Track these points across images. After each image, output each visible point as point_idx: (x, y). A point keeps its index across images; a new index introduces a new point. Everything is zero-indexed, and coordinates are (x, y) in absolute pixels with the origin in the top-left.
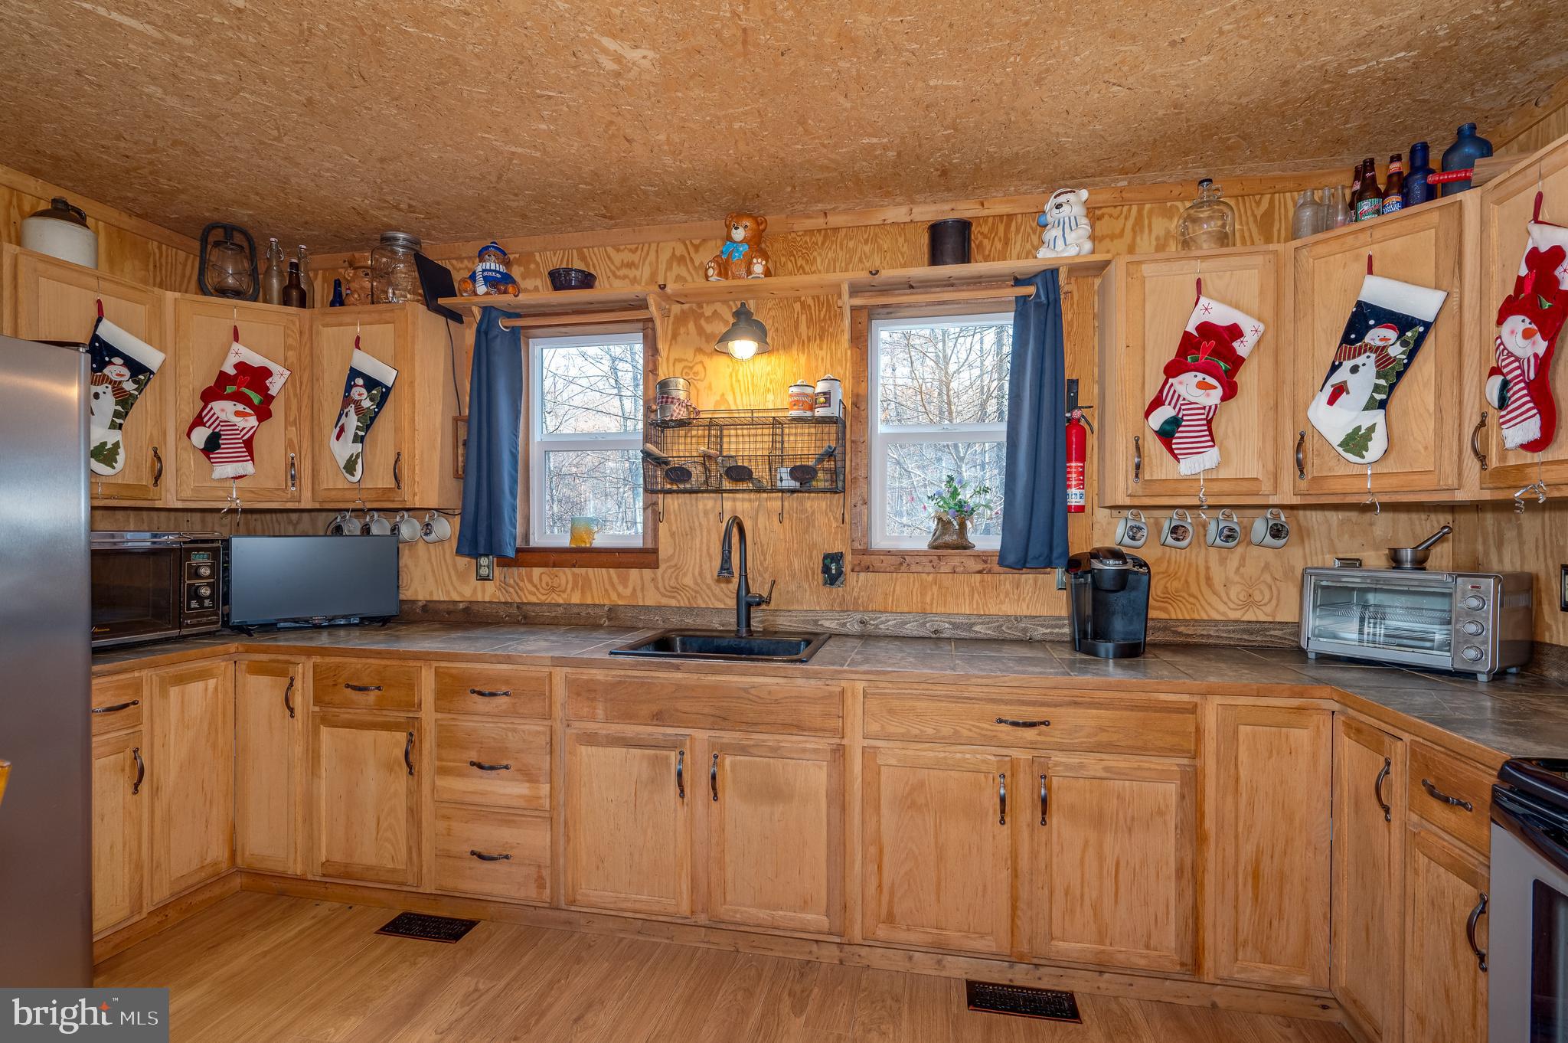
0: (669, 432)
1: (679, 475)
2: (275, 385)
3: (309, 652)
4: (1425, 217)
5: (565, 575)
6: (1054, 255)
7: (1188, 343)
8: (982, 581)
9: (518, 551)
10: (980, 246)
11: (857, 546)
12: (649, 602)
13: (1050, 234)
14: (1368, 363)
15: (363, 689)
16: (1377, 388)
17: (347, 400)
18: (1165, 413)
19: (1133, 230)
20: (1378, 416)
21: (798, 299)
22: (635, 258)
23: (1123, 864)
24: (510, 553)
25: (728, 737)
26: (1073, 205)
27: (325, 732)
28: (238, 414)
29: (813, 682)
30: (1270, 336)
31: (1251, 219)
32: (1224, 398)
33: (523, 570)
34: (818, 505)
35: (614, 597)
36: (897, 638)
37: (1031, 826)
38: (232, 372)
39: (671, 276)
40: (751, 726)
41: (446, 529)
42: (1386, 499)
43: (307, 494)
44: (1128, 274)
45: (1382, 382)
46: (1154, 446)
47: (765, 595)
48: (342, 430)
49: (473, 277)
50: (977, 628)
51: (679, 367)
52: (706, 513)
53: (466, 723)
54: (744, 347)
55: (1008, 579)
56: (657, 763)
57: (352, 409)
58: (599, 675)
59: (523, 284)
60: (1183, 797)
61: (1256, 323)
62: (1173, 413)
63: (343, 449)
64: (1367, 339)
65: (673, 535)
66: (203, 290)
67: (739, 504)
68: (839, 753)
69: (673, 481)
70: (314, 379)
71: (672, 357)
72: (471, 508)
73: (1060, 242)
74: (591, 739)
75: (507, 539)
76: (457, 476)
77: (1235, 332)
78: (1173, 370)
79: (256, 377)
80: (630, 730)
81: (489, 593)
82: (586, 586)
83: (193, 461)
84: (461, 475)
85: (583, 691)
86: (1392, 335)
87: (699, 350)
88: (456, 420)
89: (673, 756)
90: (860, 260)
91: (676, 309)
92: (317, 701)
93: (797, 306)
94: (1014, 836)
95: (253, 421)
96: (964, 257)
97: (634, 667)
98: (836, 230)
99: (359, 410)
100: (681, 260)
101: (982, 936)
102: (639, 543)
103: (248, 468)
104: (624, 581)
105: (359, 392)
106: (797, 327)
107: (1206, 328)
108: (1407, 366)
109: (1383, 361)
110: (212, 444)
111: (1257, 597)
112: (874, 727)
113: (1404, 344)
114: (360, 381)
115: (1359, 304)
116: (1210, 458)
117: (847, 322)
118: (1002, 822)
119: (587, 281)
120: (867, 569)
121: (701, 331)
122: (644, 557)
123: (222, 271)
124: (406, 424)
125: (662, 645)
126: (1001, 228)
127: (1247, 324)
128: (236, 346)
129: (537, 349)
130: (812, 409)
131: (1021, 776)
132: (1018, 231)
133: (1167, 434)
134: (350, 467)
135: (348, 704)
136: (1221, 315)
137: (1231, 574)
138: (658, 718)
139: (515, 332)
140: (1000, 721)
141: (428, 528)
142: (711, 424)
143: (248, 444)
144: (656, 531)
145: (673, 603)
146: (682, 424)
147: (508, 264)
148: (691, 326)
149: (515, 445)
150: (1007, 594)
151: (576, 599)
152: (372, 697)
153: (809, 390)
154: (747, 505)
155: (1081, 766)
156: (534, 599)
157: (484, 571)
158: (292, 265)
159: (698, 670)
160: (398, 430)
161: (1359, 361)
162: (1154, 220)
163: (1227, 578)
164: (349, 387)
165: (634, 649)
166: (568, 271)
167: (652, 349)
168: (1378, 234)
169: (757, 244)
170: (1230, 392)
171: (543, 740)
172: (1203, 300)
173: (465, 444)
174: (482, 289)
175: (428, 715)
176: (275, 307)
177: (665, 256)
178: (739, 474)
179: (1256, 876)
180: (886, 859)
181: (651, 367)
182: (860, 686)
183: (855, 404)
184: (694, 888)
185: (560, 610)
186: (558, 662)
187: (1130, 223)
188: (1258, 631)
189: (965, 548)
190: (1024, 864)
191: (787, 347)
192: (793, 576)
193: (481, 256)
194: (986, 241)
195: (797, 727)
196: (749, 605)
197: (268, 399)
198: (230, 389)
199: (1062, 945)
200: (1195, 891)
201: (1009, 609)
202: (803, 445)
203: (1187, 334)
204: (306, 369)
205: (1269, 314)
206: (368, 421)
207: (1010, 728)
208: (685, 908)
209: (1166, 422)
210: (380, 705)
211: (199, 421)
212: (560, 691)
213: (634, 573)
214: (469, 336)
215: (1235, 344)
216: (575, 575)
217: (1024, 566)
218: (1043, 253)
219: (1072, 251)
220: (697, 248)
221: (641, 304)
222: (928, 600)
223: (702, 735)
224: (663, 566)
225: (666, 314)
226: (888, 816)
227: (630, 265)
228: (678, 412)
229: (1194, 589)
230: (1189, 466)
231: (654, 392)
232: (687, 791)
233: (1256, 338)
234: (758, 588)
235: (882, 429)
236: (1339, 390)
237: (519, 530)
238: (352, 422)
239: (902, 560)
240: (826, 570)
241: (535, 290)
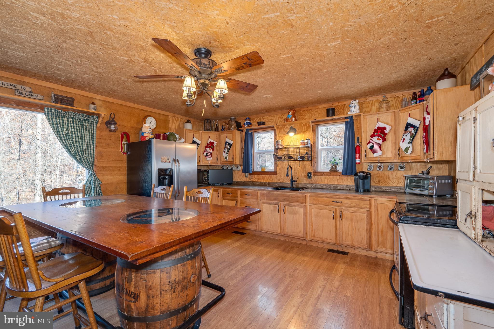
0: (279, 150)
1: (280, 158)
2: (215, 145)
3: (221, 188)
4: (418, 106)
5: (261, 176)
6: (351, 113)
7: (375, 131)
8: (340, 178)
9: (252, 172)
10: (338, 111)
11: (314, 171)
12: (275, 181)
13: (351, 109)
14: (408, 134)
15: (229, 194)
16: (410, 139)
17: (225, 147)
18: (371, 145)
19: (371, 106)
20: (410, 145)
21: (302, 124)
22: (272, 118)
23: (356, 228)
24: (251, 172)
25: (286, 203)
26: (355, 103)
27: (224, 200)
28: (210, 150)
29: (300, 194)
30: (393, 129)
31: (398, 102)
32: (383, 141)
33: (253, 176)
34: (307, 164)
35: (269, 180)
36: (322, 189)
37: (339, 221)
38: (209, 143)
39: (279, 121)
40: (290, 201)
41: (240, 168)
42: (413, 161)
43: (219, 163)
44: (364, 118)
45: (411, 138)
46: (369, 151)
47: (296, 180)
48: (225, 152)
49: (244, 124)
50: (338, 187)
51: (280, 138)
52: (285, 165)
53: (245, 200)
54: (291, 134)
55: (345, 178)
56: (274, 207)
57: (226, 148)
58: (265, 192)
59: (253, 124)
60: (367, 216)
61: (389, 126)
62: (372, 145)
63: (225, 155)
64: (408, 130)
65: (279, 169)
66: (205, 131)
67: (291, 163)
68: (305, 207)
69: (278, 159)
70: (220, 143)
71: (279, 136)
72: (245, 164)
73: (352, 111)
74: (264, 203)
75: (251, 170)
76: (242, 159)
77: (385, 128)
78: (372, 136)
79: (212, 144)
80: (270, 201)
81: (247, 180)
82: (264, 179)
83: (204, 158)
84: (243, 158)
85: (263, 195)
86: (412, 129)
87: (284, 134)
88: (242, 149)
89: (277, 206)
90: (314, 116)
91: (280, 127)
92: (222, 196)
93: (302, 125)
94: (336, 222)
95: (212, 151)
96: (333, 115)
97: (271, 191)
98: (310, 110)
99: (227, 148)
100: (280, 118)
101: (330, 240)
102: (273, 171)
103: (211, 158)
104: (271, 178)
105: (227, 145)
106: (302, 129)
107: (379, 128)
108: (415, 135)
109: (411, 134)
110: (207, 155)
111: (400, 181)
112: (311, 202)
113: (415, 131)
114: (227, 144)
115: (407, 123)
116: (380, 153)
117: (312, 128)
118: (334, 219)
119: (264, 123)
120: (316, 175)
121: (284, 131)
122: (274, 173)
123: (206, 126)
124: (234, 150)
125: (277, 188)
126: (343, 107)
127: (387, 127)
128: (209, 139)
129: (255, 135)
130: (304, 145)
131: (337, 211)
132: (346, 108)
133: (371, 148)
134: (226, 158)
135: (227, 196)
136: (382, 125)
137: (394, 176)
138: (275, 200)
139: (252, 133)
140: (333, 201)
141: (237, 168)
142: (285, 148)
143: (211, 155)
144: (276, 168)
145: (280, 182)
146: (280, 148)
147: (250, 120)
148: (282, 130)
149: (252, 153)
150: (345, 181)
151: (262, 181)
152: (230, 195)
153: (304, 141)
154: (293, 163)
155: (348, 210)
156: (255, 181)
157: (247, 176)
158: (217, 124)
159: (281, 192)
160: (233, 151)
161: (407, 134)
162: (376, 103)
163: (393, 177)
164: (226, 145)
165: (271, 189)
166: (260, 122)
167: (275, 135)
168: (411, 109)
169: (294, 115)
170: (384, 140)
171: (256, 203)
172: (378, 122)
173: (243, 153)
174: (246, 126)
175: (239, 198)
176: (214, 132)
177: (278, 117)
178: (290, 158)
179: (382, 232)
180: (313, 225)
181: (275, 138)
182: (309, 195)
183: (313, 144)
184: (281, 229)
185: (260, 183)
186: (259, 190)
187: (370, 104)
188: (400, 189)
189: (337, 171)
190: (338, 227)
191: (300, 133)
192: (302, 177)
193: (246, 120)
194: (339, 110)
195: (297, 202)
196: (293, 182)
197: (214, 147)
198: (209, 146)
199: (345, 242)
200: (370, 234)
201: (345, 183)
202: (303, 152)
203: (375, 129)
204: (219, 142)
205: (393, 124)
206: (229, 150)
207: (335, 203)
208: (279, 232)
209: (371, 146)
210: (232, 197)
211: (205, 151)
212: (259, 195)
213: (272, 176)
214: (244, 134)
215: (385, 131)
216: (262, 176)
217: (346, 175)
218: (349, 113)
219: (355, 113)
220: (283, 115)
221: (273, 127)
222: (328, 181)
223: (282, 203)
224: (278, 175)
225: (278, 128)
226: (314, 218)
227: (271, 119)
228: (280, 147)
229: (385, 180)
230: (375, 155)
231: (276, 143)
232: (280, 212)
233: (389, 129)
234: (295, 179)
235: (320, 147)
236: (404, 140)
237: (252, 168)
238: (226, 150)
239: (323, 174)
240: (308, 175)
241: (255, 126)
